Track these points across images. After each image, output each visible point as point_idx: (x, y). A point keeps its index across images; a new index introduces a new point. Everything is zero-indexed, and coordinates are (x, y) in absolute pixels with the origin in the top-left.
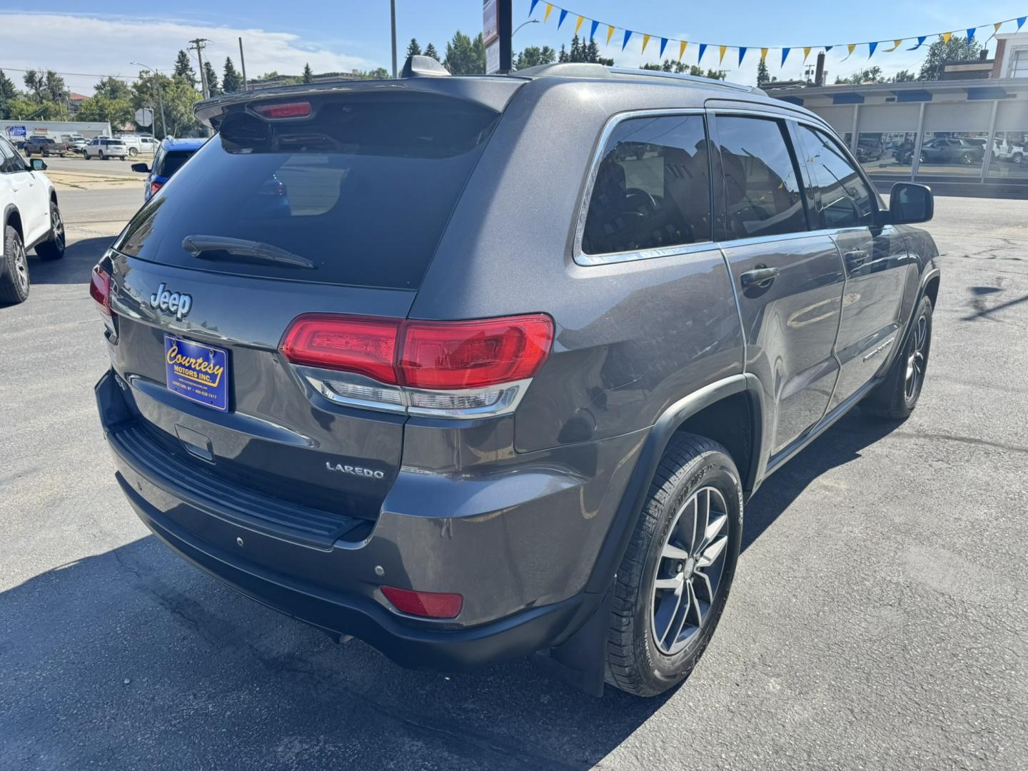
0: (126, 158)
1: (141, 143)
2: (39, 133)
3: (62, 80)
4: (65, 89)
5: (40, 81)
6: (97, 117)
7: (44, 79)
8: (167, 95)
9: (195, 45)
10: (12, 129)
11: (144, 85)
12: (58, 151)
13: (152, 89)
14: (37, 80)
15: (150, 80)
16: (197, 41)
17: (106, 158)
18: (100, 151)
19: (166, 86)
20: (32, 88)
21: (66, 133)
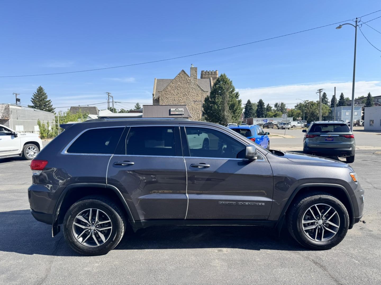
0: (290, 129)
1: (297, 124)
2: (271, 121)
3: (285, 105)
4: (286, 108)
5: (279, 106)
6: (290, 116)
7: (280, 105)
8: (313, 108)
9: (319, 91)
10: (263, 120)
11: (306, 105)
12: (271, 127)
13: (308, 106)
14: (278, 105)
15: (308, 103)
16: (320, 90)
17: (284, 129)
18: (282, 127)
19: (313, 105)
20: (276, 108)
21: (278, 121)
